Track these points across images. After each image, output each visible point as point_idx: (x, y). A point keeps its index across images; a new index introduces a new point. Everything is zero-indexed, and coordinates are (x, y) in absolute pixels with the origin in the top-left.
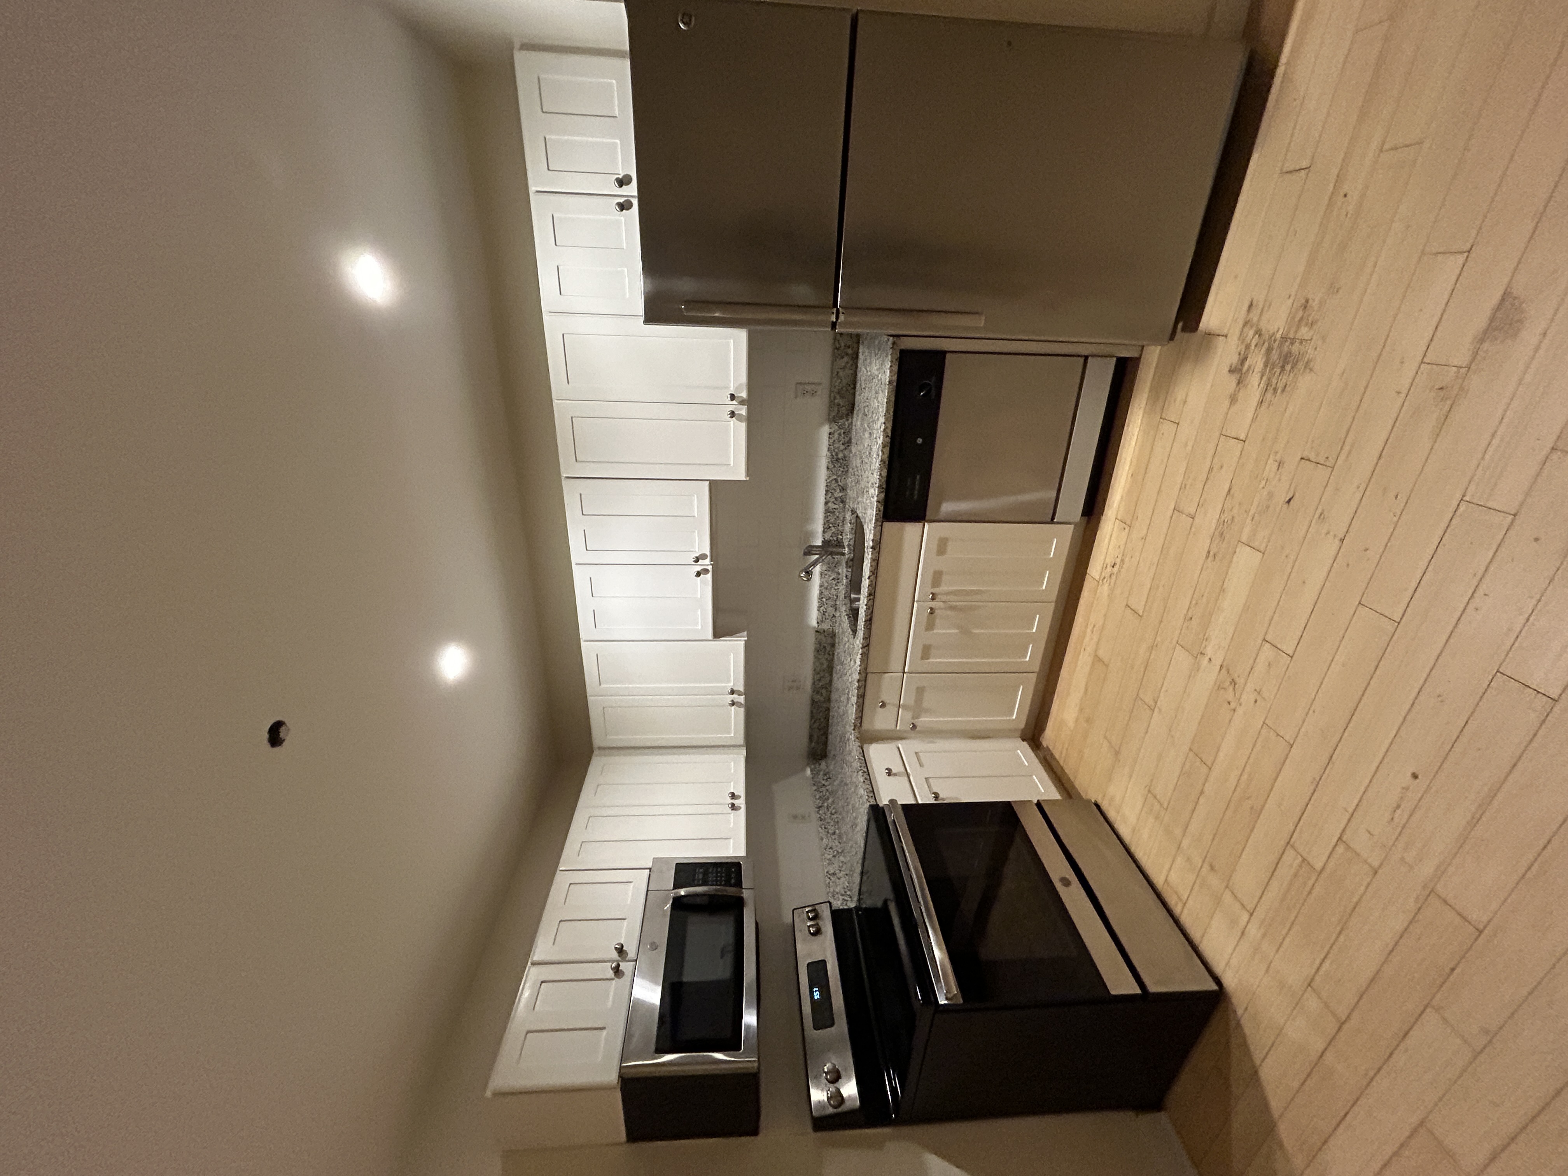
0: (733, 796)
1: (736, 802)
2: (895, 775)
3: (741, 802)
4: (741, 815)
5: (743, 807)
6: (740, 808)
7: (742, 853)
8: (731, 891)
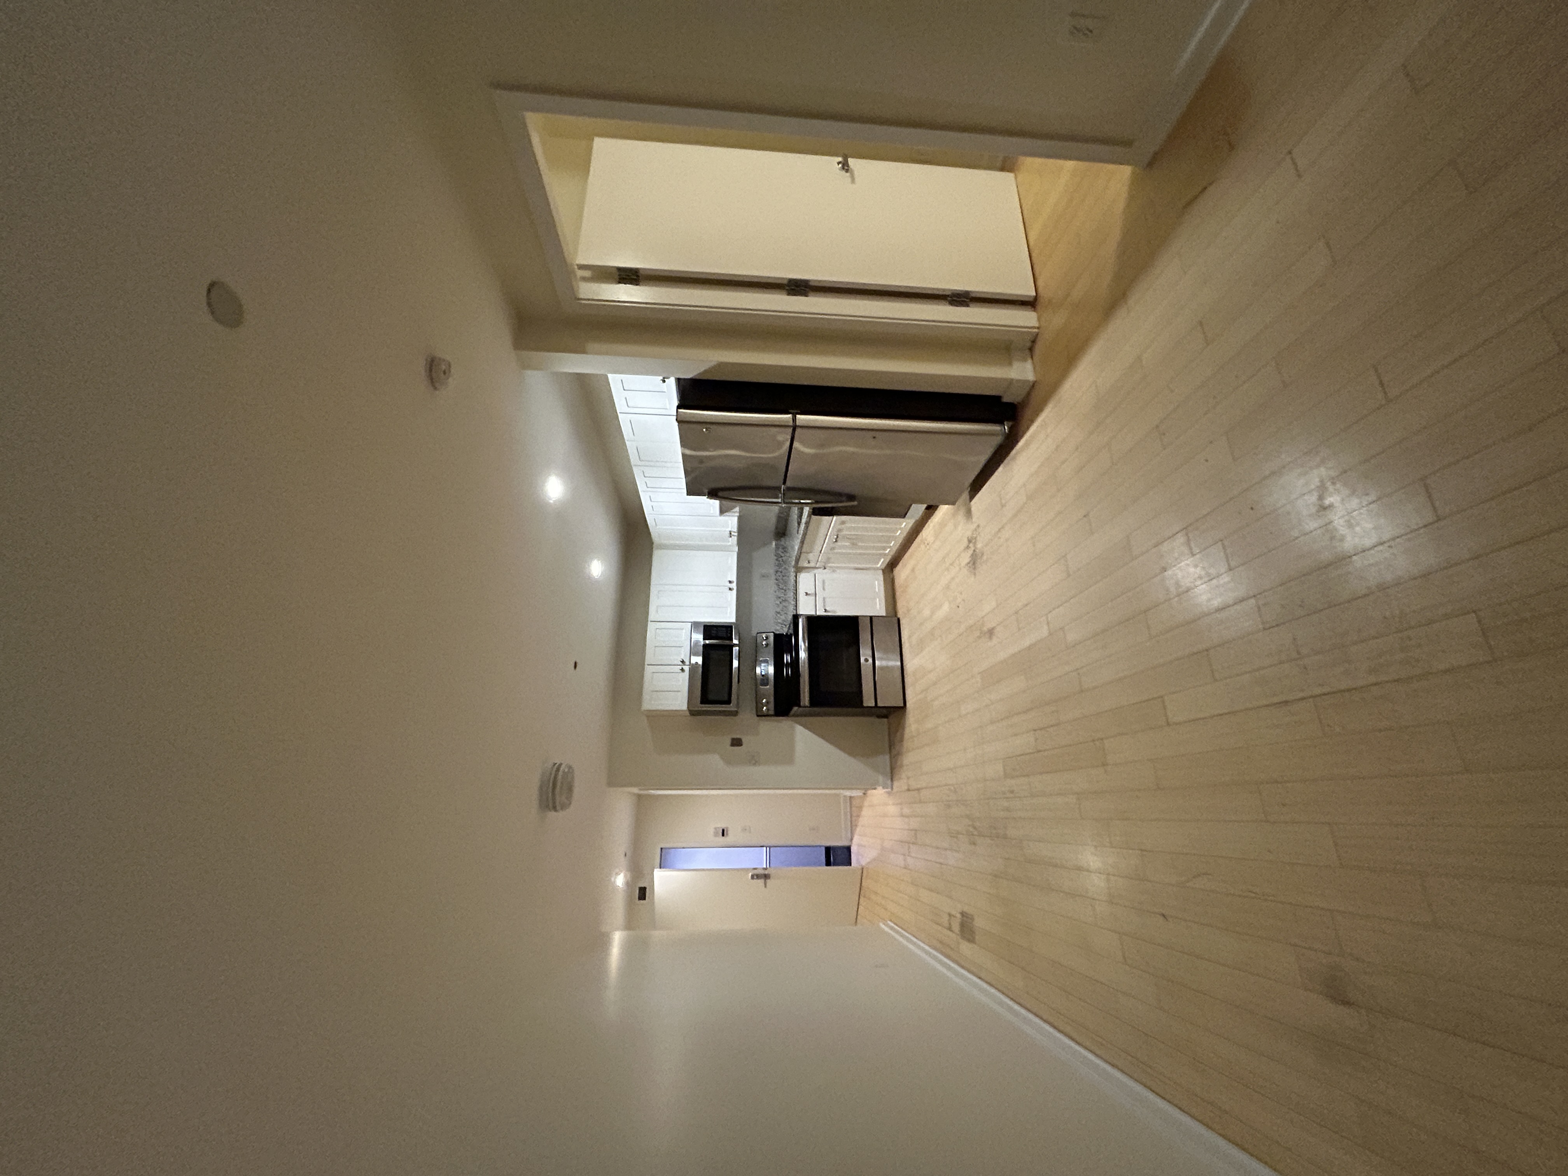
0: (730, 582)
1: (731, 586)
2: (809, 594)
3: (734, 586)
4: (734, 592)
5: (735, 588)
6: (733, 589)
7: (733, 620)
8: (727, 642)
